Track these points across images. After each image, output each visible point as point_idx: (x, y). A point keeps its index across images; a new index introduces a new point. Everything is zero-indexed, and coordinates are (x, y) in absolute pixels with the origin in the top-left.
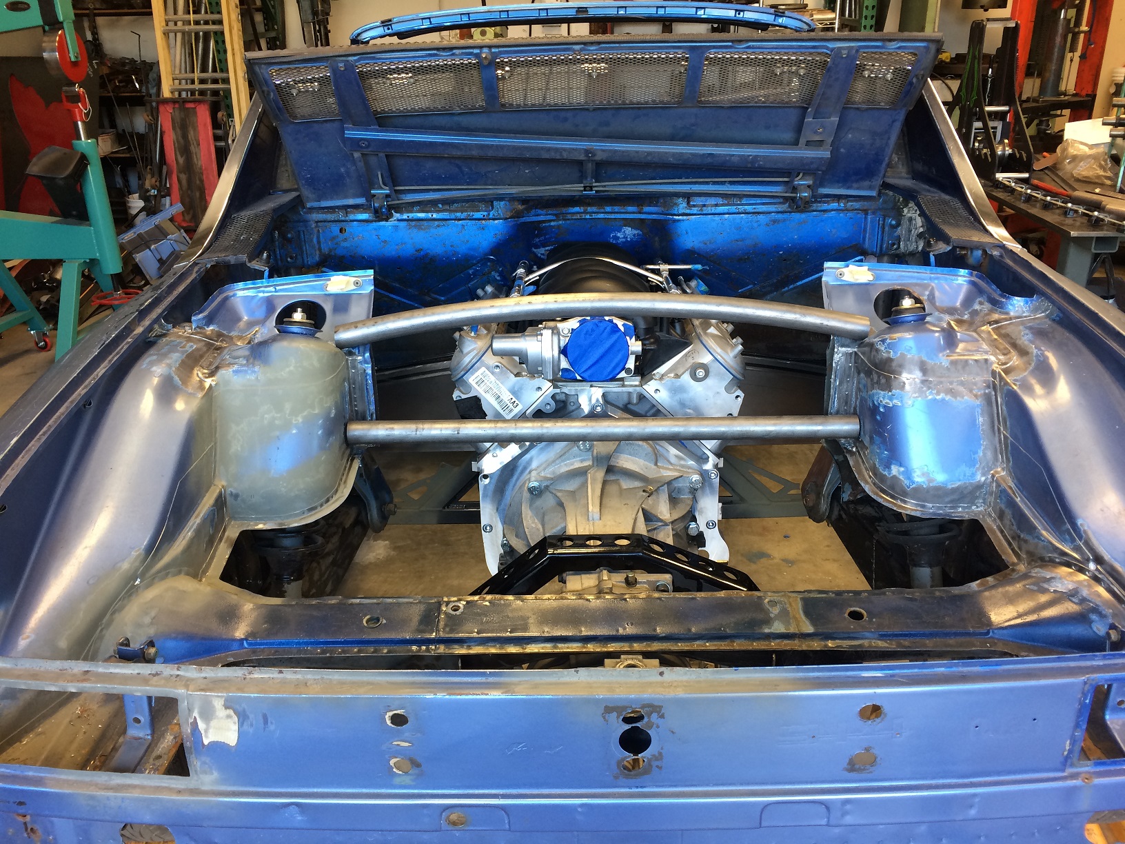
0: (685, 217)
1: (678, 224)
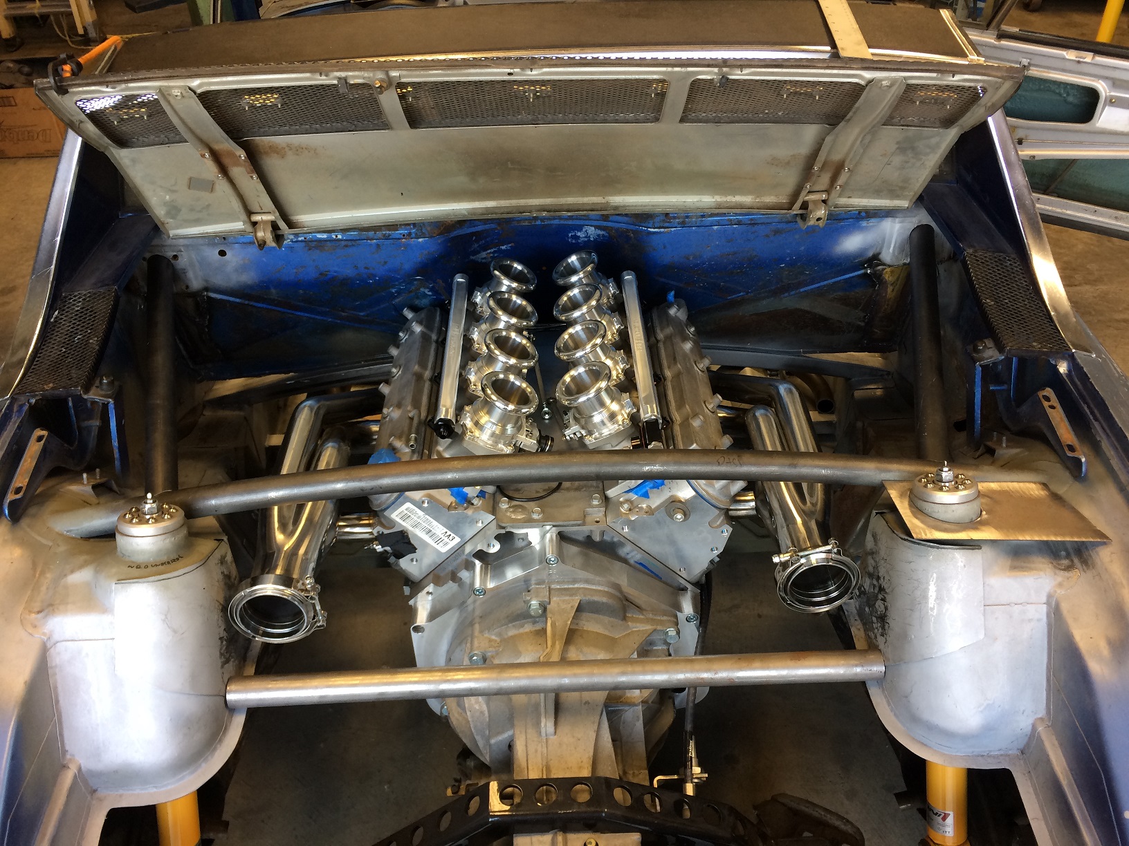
0: (662, 230)
1: (654, 237)
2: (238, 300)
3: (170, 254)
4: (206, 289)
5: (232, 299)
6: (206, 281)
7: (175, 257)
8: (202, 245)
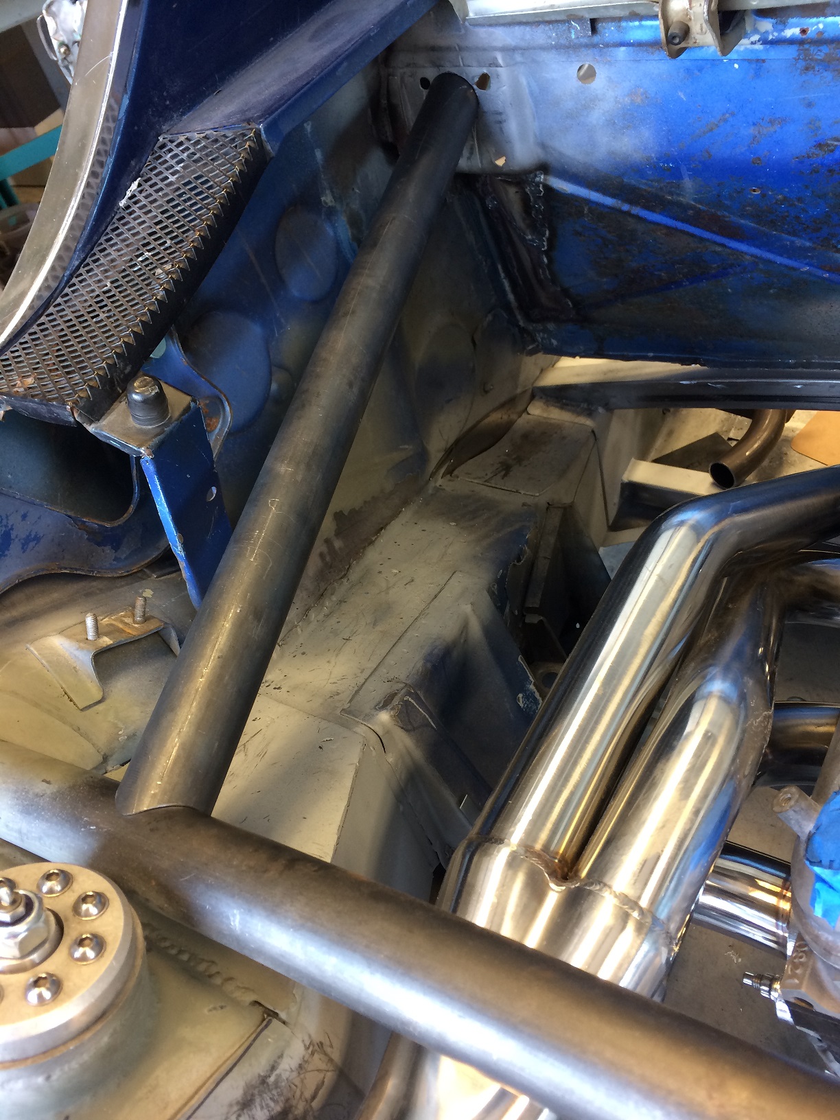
2: (609, 201)
3: (473, 72)
4: (544, 168)
5: (595, 196)
6: (543, 146)
7: (484, 81)
8: (543, 48)
